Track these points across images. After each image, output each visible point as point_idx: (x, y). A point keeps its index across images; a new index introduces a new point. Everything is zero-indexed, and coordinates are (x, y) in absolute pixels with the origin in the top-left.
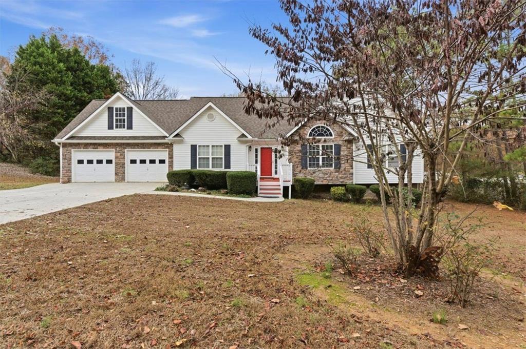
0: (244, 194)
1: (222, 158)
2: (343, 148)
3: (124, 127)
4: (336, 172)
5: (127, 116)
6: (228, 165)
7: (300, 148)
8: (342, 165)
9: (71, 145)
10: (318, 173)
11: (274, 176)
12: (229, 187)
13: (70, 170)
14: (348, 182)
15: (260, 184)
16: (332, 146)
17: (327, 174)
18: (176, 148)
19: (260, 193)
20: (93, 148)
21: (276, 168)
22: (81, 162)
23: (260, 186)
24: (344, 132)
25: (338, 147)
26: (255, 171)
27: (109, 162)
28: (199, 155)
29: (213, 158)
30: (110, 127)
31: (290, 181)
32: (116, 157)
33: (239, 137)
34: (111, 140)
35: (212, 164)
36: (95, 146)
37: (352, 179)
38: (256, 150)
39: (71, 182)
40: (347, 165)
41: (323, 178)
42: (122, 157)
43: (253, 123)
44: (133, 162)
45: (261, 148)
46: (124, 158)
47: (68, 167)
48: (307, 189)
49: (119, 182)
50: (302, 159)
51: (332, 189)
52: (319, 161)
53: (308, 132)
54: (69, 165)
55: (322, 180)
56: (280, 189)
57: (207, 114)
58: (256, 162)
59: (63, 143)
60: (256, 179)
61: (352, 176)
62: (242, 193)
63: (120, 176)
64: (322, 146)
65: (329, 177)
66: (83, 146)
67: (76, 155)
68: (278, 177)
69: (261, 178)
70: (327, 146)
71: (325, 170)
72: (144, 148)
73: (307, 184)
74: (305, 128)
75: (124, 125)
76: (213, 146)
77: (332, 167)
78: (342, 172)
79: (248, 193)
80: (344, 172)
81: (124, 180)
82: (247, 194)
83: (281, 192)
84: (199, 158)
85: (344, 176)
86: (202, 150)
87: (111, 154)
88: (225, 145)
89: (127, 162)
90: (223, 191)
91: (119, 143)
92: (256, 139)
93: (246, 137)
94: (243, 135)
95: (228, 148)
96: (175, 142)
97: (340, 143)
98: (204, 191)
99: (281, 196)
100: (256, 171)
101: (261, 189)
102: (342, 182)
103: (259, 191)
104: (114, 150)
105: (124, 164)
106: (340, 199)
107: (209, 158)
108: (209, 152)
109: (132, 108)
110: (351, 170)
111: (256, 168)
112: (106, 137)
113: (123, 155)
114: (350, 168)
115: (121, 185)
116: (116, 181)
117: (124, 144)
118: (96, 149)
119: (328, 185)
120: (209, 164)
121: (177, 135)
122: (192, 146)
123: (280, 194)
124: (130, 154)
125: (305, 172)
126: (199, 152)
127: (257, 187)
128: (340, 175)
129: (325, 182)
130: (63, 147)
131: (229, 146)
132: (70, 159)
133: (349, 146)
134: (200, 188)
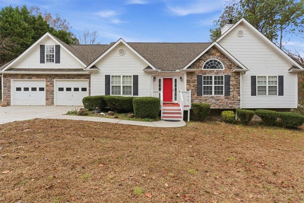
0: (148, 118)
1: (131, 86)
2: (232, 79)
3: (53, 62)
4: (226, 99)
5: (56, 53)
6: (136, 93)
7: (197, 78)
8: (231, 93)
9: (11, 76)
10: (211, 99)
11: (174, 101)
12: (134, 111)
13: (9, 96)
14: (236, 107)
15: (163, 108)
16: (222, 77)
17: (218, 100)
18: (93, 78)
19: (164, 117)
20: (29, 78)
21: (176, 95)
22: (19, 89)
23: (163, 110)
24: (233, 65)
25: (228, 78)
26: (158, 97)
27: (42, 89)
28: (112, 84)
29: (123, 86)
30: (42, 61)
31: (189, 106)
32: (47, 86)
33: (146, 69)
34: (42, 71)
35: (123, 91)
36: (30, 76)
37: (240, 105)
38: (160, 80)
39: (10, 106)
40: (235, 93)
41: (215, 103)
42: (52, 85)
43: (157, 59)
44: (61, 89)
45: (164, 79)
46: (53, 86)
47: (8, 94)
48: (204, 113)
49: (49, 105)
50: (197, 88)
51: (223, 113)
52: (212, 90)
53: (203, 65)
54: (9, 91)
55: (214, 105)
56: (180, 113)
57: (119, 50)
58: (160, 90)
59: (4, 74)
60: (160, 104)
61: (239, 102)
62: (146, 117)
63: (50, 101)
64: (215, 76)
65: (220, 103)
66: (20, 76)
67: (15, 84)
68: (177, 103)
69: (164, 103)
70: (219, 77)
71: (216, 96)
72: (69, 78)
73: (204, 109)
74: (201, 61)
75: (53, 60)
76: (123, 76)
77: (223, 94)
78: (231, 98)
79: (153, 116)
80: (232, 99)
81: (53, 104)
82: (151, 118)
83: (182, 115)
84: (112, 86)
85: (233, 102)
86: (115, 79)
87: (42, 83)
88: (133, 76)
89: (56, 89)
90: (129, 115)
91: (49, 74)
92: (159, 71)
93: (151, 68)
94: (149, 67)
95: (136, 78)
96: (91, 72)
97: (230, 74)
98: (113, 115)
99: (182, 119)
100: (160, 97)
101: (164, 113)
102: (231, 107)
103: (162, 115)
104: (45, 80)
105: (53, 91)
106: (231, 121)
107: (120, 86)
108: (120, 81)
109: (59, 46)
110: (239, 97)
111: (160, 94)
112: (38, 69)
113: (52, 84)
114: (238, 95)
115: (50, 108)
116: (46, 105)
117: (53, 75)
118: (30, 78)
119: (219, 109)
120: (120, 91)
121: (94, 67)
122: (106, 76)
123: (180, 117)
124: (58, 83)
125: (200, 98)
126: (112, 81)
127: (160, 111)
128: (230, 101)
129: (217, 107)
130: (4, 77)
131: (137, 76)
132: (10, 87)
133: (236, 77)
134: (109, 112)
